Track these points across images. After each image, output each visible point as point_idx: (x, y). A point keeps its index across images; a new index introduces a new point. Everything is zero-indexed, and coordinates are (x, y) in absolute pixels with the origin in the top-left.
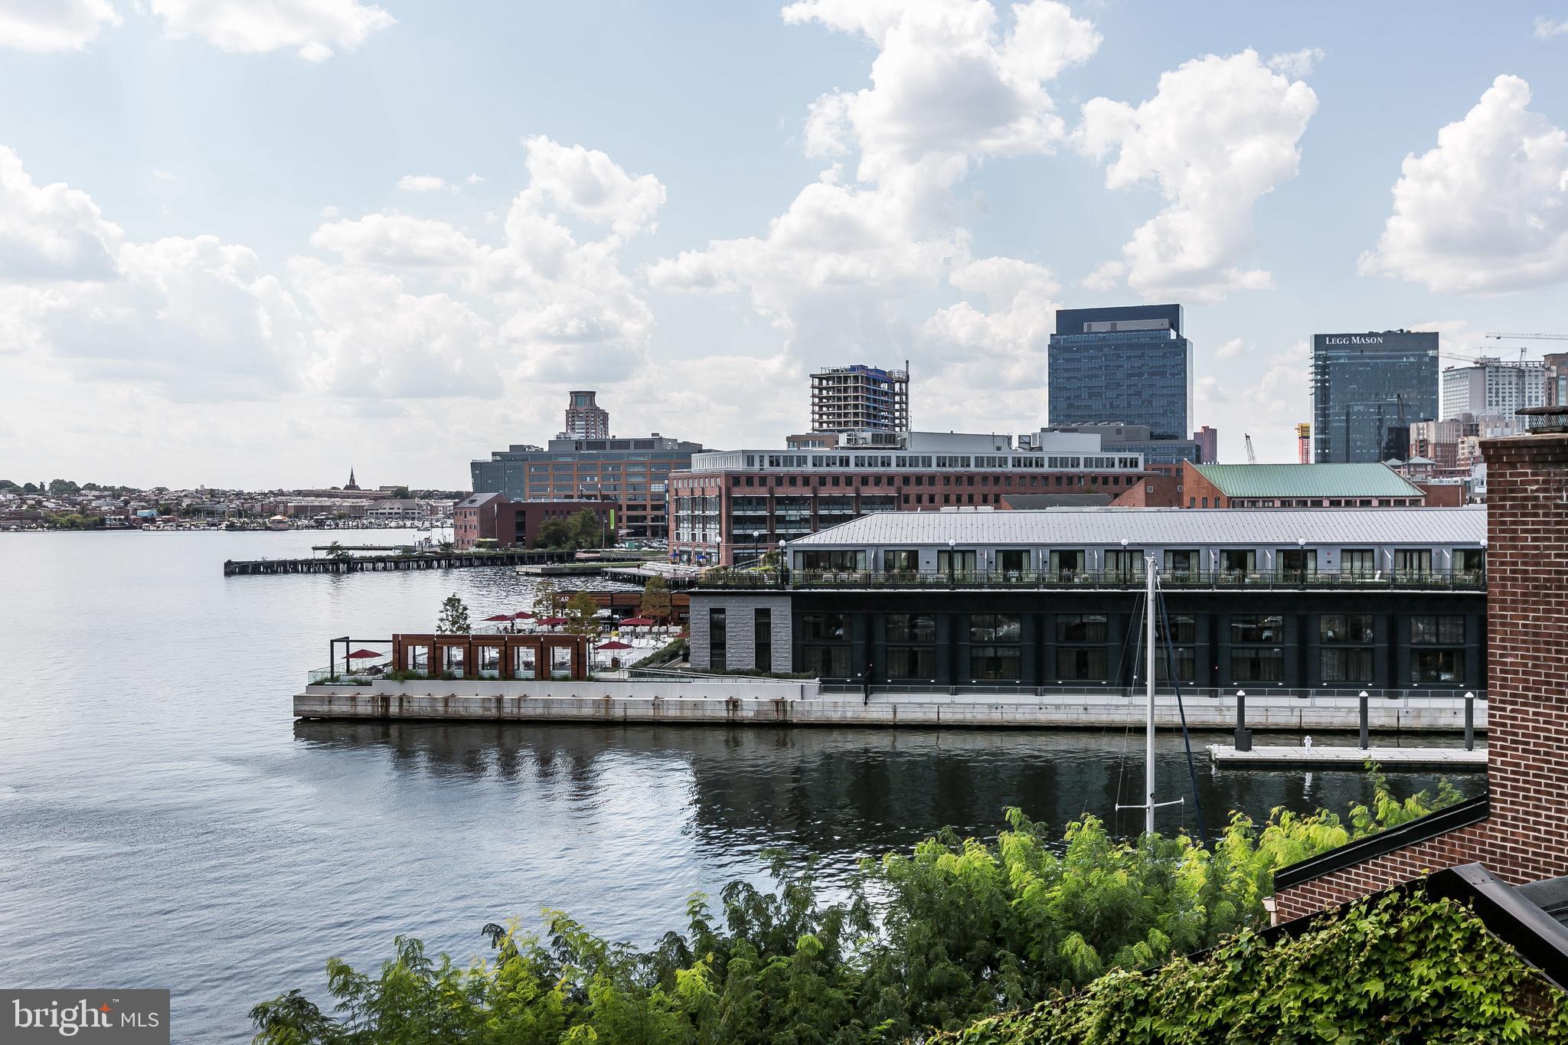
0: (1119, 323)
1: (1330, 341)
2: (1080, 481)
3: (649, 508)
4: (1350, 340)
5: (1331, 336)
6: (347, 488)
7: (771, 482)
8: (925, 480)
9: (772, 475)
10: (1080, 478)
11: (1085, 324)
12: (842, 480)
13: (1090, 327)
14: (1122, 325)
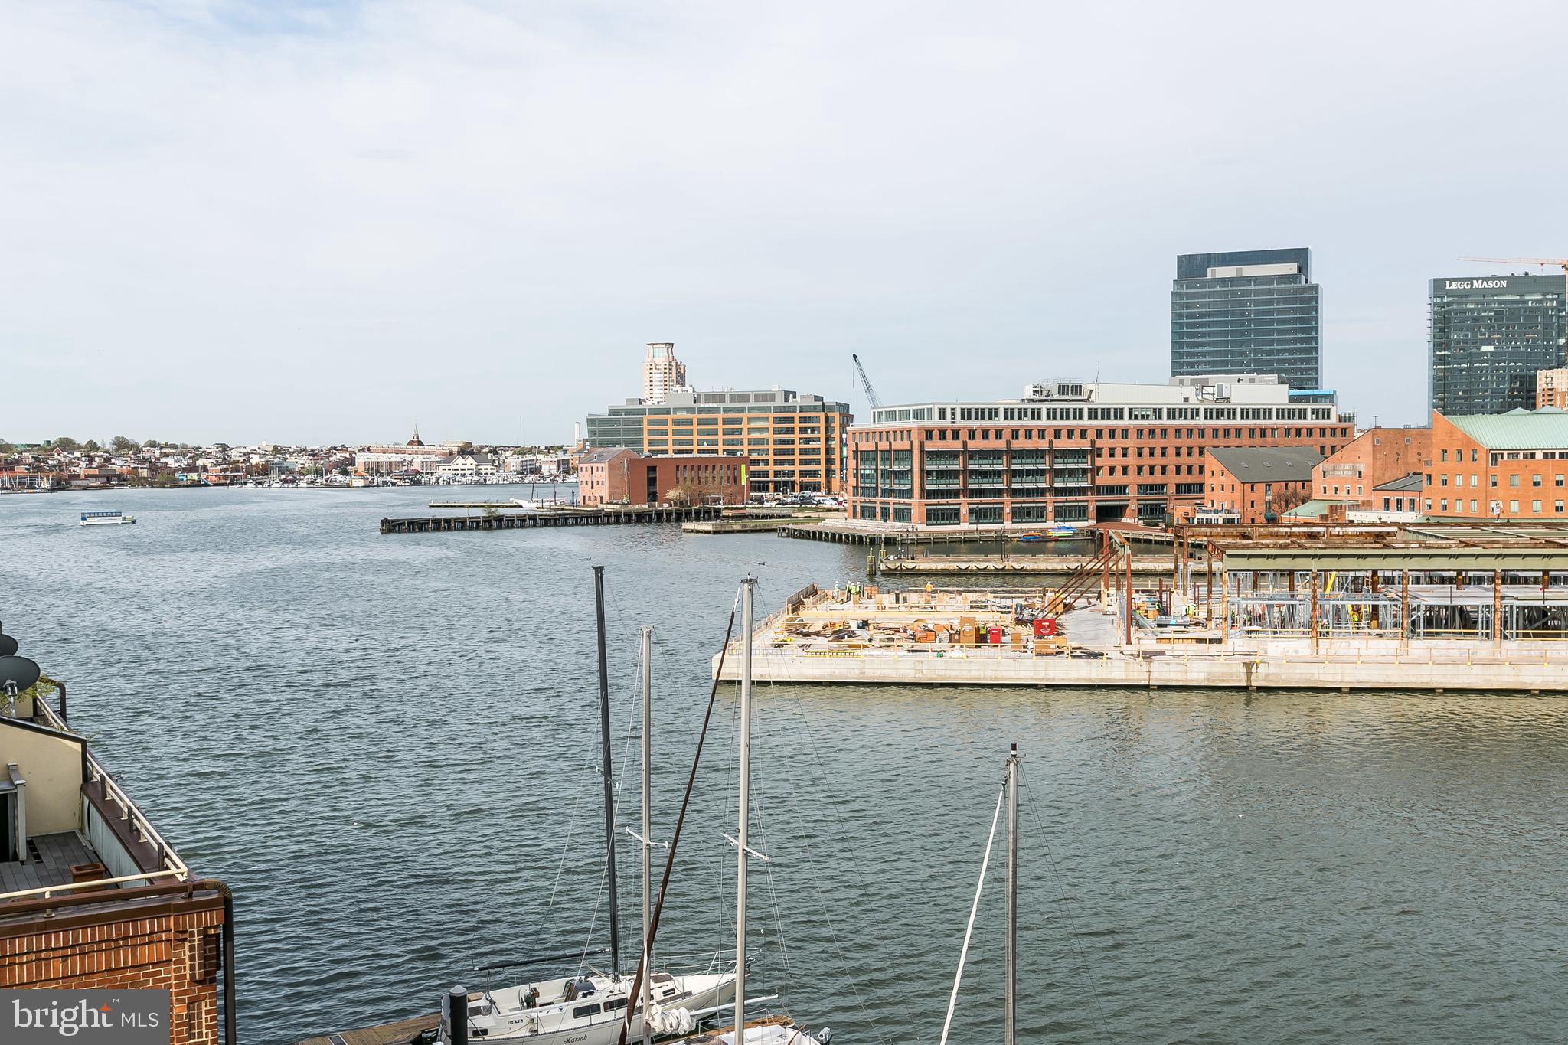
0: (1244, 268)
1: (1450, 285)
2: (1273, 435)
3: (771, 462)
4: (1472, 284)
5: (1452, 280)
6: (411, 443)
7: (964, 436)
8: (1118, 433)
9: (964, 428)
10: (1273, 430)
11: (1209, 270)
12: (1035, 433)
13: (1213, 272)
14: (1249, 271)
